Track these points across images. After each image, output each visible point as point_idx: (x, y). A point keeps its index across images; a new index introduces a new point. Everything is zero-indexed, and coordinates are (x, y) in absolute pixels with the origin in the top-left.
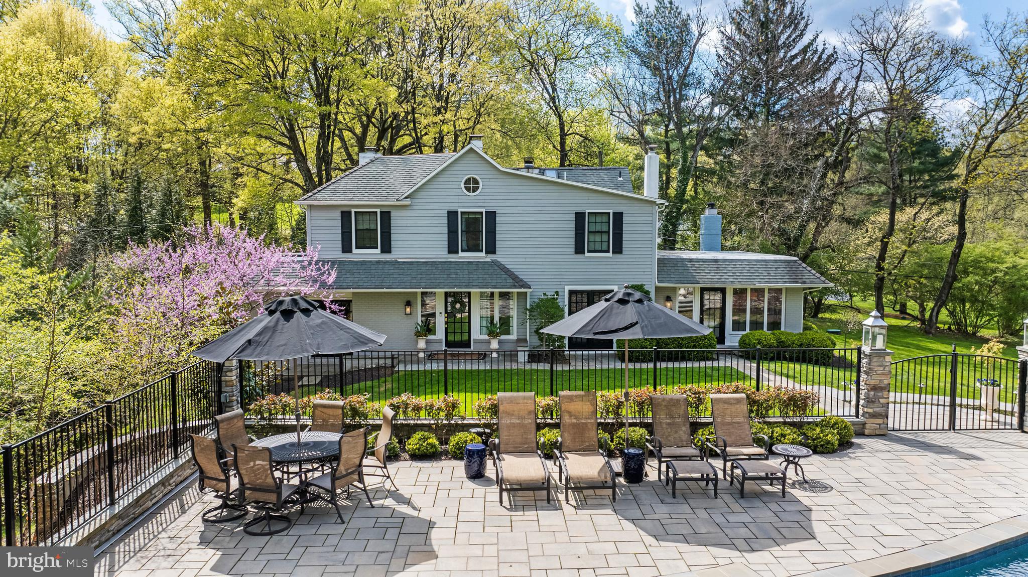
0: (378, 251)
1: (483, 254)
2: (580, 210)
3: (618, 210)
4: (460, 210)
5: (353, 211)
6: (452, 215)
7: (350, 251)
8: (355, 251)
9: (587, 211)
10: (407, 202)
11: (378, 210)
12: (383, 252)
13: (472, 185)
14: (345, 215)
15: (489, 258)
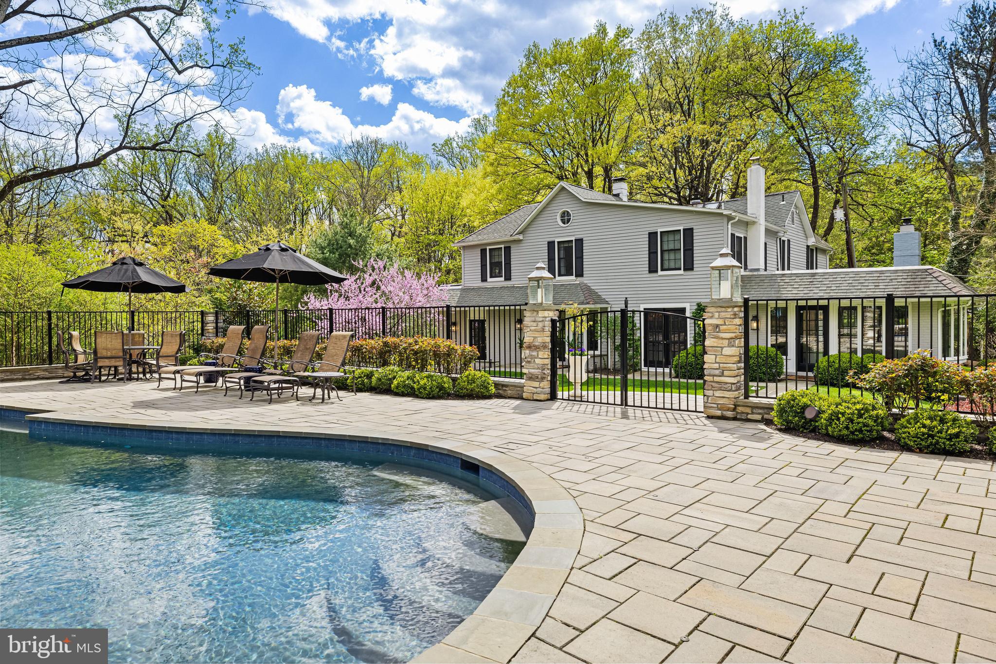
0: (503, 279)
1: (573, 277)
2: (652, 230)
3: (688, 226)
4: (557, 240)
5: (488, 248)
6: (551, 244)
7: (486, 280)
8: (489, 279)
9: (659, 231)
10: (521, 237)
11: (503, 246)
12: (506, 279)
13: (566, 218)
14: (483, 252)
15: (579, 280)
